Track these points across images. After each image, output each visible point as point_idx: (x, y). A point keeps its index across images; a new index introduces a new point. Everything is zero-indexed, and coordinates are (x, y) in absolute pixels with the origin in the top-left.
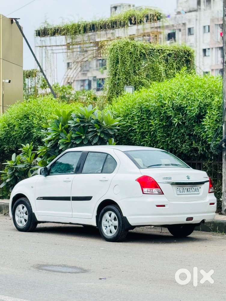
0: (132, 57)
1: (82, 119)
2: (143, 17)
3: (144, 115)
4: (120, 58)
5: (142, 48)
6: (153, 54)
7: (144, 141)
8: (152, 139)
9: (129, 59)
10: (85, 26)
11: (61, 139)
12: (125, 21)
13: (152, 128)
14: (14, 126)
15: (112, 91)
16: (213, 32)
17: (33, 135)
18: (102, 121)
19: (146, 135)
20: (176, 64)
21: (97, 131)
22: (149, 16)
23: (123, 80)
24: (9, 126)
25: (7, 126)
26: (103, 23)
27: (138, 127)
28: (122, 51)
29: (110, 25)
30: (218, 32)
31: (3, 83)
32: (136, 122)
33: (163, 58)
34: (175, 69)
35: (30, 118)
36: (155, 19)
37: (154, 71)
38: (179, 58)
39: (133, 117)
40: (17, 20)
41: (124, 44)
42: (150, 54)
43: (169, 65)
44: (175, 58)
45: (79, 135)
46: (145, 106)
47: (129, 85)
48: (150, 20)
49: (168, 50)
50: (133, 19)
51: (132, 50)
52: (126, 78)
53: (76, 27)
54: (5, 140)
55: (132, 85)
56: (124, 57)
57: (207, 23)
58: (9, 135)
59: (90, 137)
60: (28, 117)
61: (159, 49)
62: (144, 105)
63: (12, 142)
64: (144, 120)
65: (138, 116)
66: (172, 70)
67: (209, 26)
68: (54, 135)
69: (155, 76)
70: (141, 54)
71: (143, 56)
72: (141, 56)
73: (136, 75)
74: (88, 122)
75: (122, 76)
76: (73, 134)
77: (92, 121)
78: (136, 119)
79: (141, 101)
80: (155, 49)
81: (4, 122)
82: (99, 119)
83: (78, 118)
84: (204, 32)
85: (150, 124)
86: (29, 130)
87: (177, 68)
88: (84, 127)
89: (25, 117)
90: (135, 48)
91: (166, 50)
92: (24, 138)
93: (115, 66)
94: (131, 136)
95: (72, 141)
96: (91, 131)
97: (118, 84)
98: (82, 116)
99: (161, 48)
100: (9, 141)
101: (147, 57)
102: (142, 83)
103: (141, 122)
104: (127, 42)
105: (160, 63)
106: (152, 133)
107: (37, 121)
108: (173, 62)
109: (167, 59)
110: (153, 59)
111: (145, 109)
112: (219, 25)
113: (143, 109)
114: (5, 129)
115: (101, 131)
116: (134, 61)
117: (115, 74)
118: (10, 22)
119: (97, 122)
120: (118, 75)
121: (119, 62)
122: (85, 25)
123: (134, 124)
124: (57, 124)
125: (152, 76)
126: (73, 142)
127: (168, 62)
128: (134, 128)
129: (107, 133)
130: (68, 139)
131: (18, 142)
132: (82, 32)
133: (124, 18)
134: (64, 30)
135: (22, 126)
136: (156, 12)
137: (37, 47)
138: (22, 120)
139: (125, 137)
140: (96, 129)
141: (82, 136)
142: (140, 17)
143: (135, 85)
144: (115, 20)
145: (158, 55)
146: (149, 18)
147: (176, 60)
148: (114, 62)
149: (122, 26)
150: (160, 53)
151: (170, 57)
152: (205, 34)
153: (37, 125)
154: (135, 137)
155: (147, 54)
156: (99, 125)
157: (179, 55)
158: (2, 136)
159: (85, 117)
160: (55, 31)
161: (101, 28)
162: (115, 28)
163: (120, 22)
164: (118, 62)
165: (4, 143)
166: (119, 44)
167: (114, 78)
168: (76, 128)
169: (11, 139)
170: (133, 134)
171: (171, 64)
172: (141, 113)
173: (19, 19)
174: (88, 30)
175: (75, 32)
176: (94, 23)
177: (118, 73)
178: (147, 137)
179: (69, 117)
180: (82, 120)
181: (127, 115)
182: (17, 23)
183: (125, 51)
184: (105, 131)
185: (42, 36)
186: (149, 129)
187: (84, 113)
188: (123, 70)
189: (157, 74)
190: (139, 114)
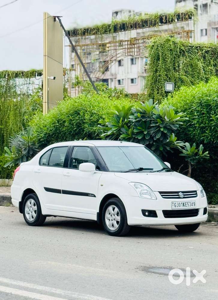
0: (172, 53)
1: (144, 114)
2: (174, 15)
3: (205, 110)
4: (161, 55)
5: (181, 45)
6: (191, 51)
7: (204, 136)
8: (213, 134)
9: (170, 55)
10: (115, 26)
11: (122, 134)
12: (156, 20)
13: (213, 123)
14: (64, 122)
15: (153, 87)
16: (210, 35)
17: (83, 131)
18: (164, 116)
19: (207, 130)
20: (213, 61)
21: (160, 126)
22: (181, 14)
23: (164, 76)
24: (58, 122)
25: (57, 122)
26: (133, 23)
27: (198, 122)
28: (163, 48)
29: (141, 24)
30: (214, 35)
31: (48, 79)
32: (195, 117)
33: (201, 55)
34: (213, 66)
35: (81, 114)
36: (187, 18)
37: (193, 68)
38: (216, 55)
39: (191, 111)
40: (60, 18)
41: (164, 41)
42: (189, 51)
43: (207, 62)
44: (212, 55)
45: (140, 130)
46: (205, 101)
47: (170, 82)
48: (181, 19)
49: (205, 47)
50: (164, 18)
51: (172, 47)
52: (166, 75)
53: (106, 27)
54: (53, 136)
55: (172, 81)
56: (164, 54)
57: (205, 26)
58: (58, 131)
59: (152, 132)
60: (79, 113)
61: (198, 46)
62: (205, 99)
63: (61, 138)
64: (204, 115)
65: (198, 111)
66: (209, 67)
67: (206, 30)
68: (115, 130)
69: (194, 72)
70: (180, 51)
71: (182, 52)
72: (180, 53)
73: (175, 71)
74: (149, 117)
75: (163, 73)
76: (135, 129)
77: (154, 116)
78: (196, 114)
79: (200, 95)
80: (193, 46)
81: (54, 118)
82: (161, 114)
83: (139, 113)
84: (202, 35)
85: (211, 119)
86: (80, 125)
87: (214, 65)
88: (145, 122)
89: (75, 113)
90: (175, 45)
91: (203, 47)
92: (74, 133)
93: (156, 63)
94: (189, 131)
95: (134, 136)
96: (153, 127)
97: (159, 81)
98: (142, 111)
99: (199, 46)
100: (57, 137)
101: (186, 54)
102: (181, 79)
103: (201, 117)
104: (167, 39)
105: (198, 60)
106: (213, 127)
107: (88, 117)
108: (210, 59)
109: (205, 56)
110: (192, 56)
111: (206, 103)
112: (215, 29)
113: (203, 103)
114: (54, 125)
115: (164, 126)
116: (174, 58)
117: (156, 71)
118: (53, 19)
119: (160, 117)
120: (159, 71)
121: (160, 58)
122: (115, 24)
123: (194, 119)
124: (117, 119)
125: (191, 73)
126: (135, 138)
127: (205, 59)
128: (193, 123)
129: (169, 129)
130: (130, 134)
131: (67, 138)
132: (112, 31)
133: (155, 17)
134: (94, 30)
135: (73, 122)
136: (187, 11)
137: (67, 46)
138: (72, 116)
139: (183, 132)
140: (158, 124)
141: (143, 131)
142: (172, 16)
143: (175, 82)
144: (146, 19)
145: (196, 52)
146: (181, 17)
147: (213, 56)
148: (155, 59)
149: (152, 25)
150: (198, 50)
151: (207, 54)
152: (202, 37)
153: (88, 121)
154: (194, 132)
155: (186, 51)
156: (162, 121)
157: (216, 52)
158: (51, 132)
159: (147, 112)
160: (85, 31)
161: (131, 27)
162: (145, 27)
163: (151, 21)
164: (158, 59)
165: (52, 139)
166: (159, 42)
167: (155, 75)
168: (138, 123)
169: (60, 135)
170: (192, 129)
171: (209, 61)
172: (201, 108)
173: (62, 17)
174: (119, 29)
175: (105, 32)
176: (124, 22)
177: (159, 70)
178: (208, 132)
179: (128, 112)
180: (143, 116)
181: (185, 110)
182: (60, 20)
183: (166, 48)
184: (168, 126)
185: (72, 36)
186: (210, 124)
187: (145, 108)
188: (163, 67)
189: (196, 71)
190: (199, 109)
